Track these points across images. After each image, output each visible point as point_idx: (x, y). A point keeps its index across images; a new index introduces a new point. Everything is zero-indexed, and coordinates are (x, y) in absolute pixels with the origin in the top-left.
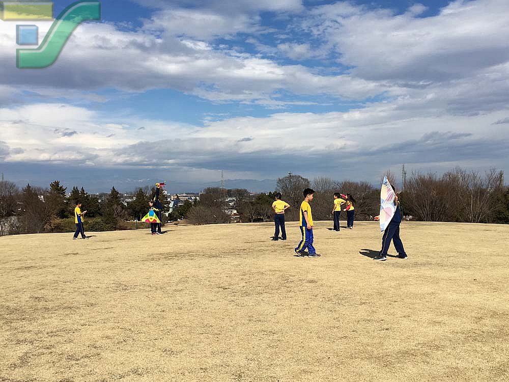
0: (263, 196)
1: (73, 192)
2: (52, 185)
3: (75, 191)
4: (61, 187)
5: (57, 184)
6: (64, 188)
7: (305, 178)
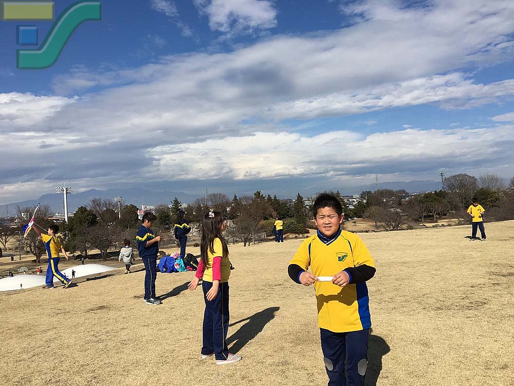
0: (430, 195)
2: (255, 194)
3: (270, 198)
4: (262, 196)
5: (259, 193)
6: (264, 196)
7: (471, 176)
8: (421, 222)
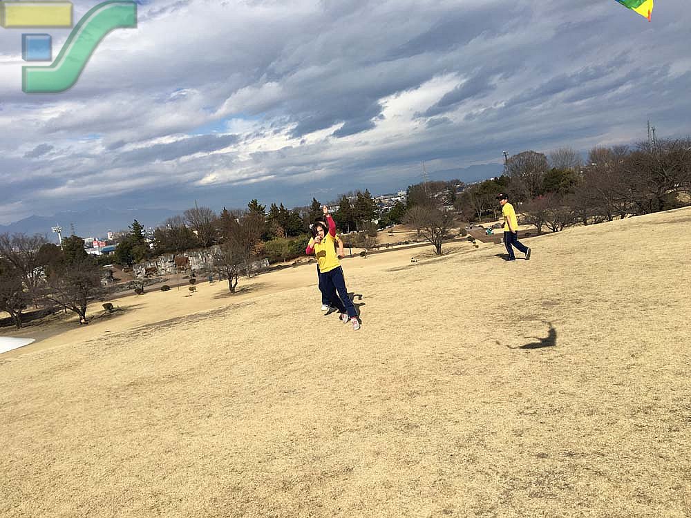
0: (489, 183)
1: (272, 210)
2: (250, 205)
3: (274, 209)
4: (260, 206)
5: (255, 203)
6: (263, 206)
7: (539, 153)
8: (478, 222)
